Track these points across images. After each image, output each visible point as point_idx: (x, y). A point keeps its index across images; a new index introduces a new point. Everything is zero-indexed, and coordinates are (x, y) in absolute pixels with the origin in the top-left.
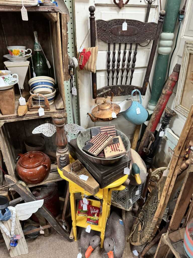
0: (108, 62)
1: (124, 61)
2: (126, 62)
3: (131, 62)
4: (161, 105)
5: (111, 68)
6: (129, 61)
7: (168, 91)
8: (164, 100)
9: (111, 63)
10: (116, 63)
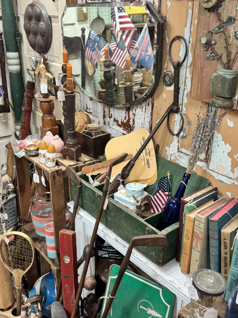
4: (24, 123)
7: (27, 108)
8: (25, 117)
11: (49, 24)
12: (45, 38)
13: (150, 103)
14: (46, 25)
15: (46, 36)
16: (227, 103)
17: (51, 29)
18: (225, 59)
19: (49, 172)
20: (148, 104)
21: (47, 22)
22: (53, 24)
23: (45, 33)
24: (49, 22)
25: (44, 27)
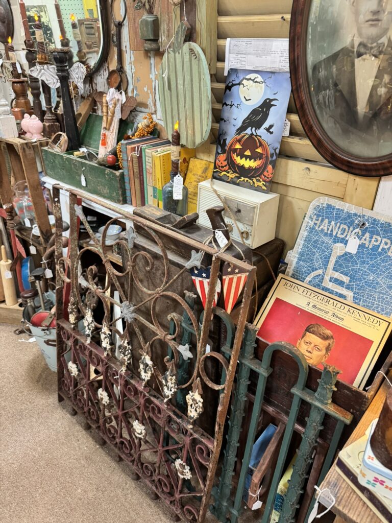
11: (8, 9)
12: (5, 24)
13: (106, 68)
14: (4, 9)
15: (6, 22)
16: (154, 46)
17: (10, 14)
18: (147, 6)
19: (19, 144)
20: (105, 70)
21: (6, 6)
22: (12, 7)
23: (5, 18)
24: (8, 6)
25: (2, 12)
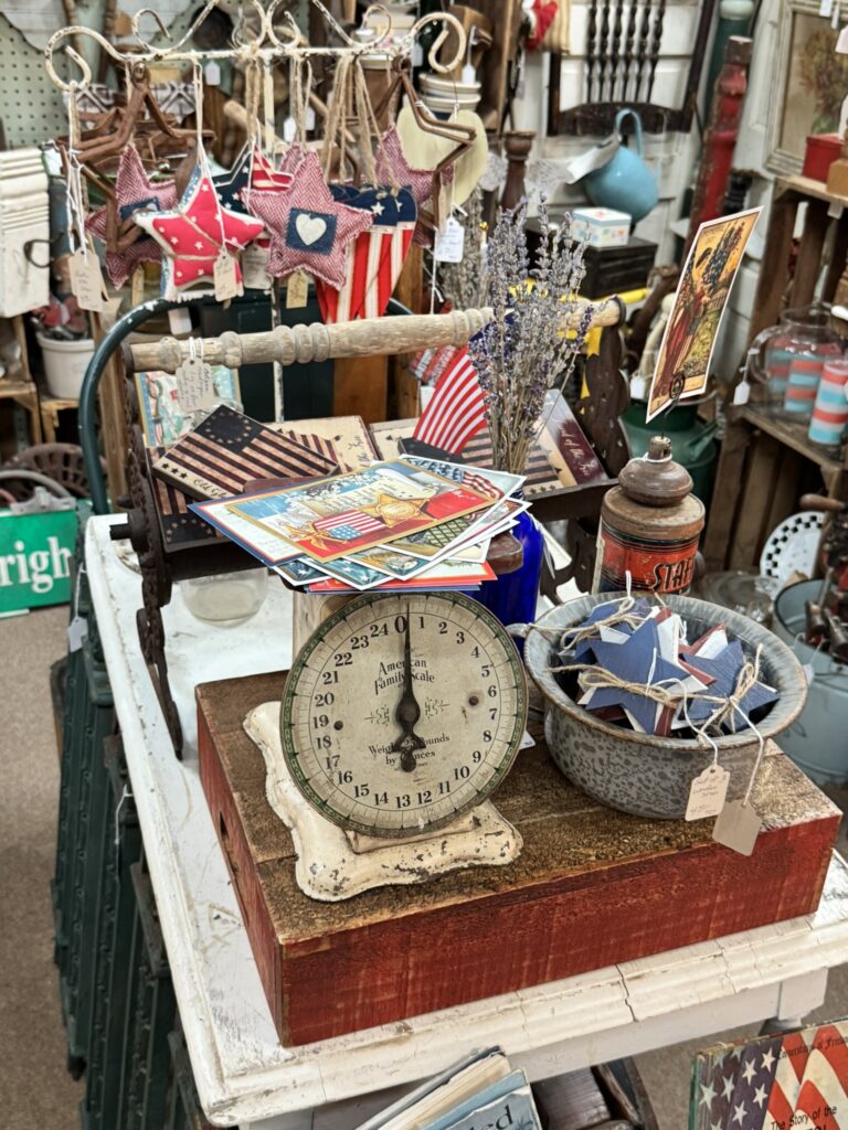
0: (591, 33)
1: (631, 32)
2: (636, 37)
3: (650, 38)
5: (597, 51)
6: (644, 33)
9: (597, 39)
10: (610, 38)
